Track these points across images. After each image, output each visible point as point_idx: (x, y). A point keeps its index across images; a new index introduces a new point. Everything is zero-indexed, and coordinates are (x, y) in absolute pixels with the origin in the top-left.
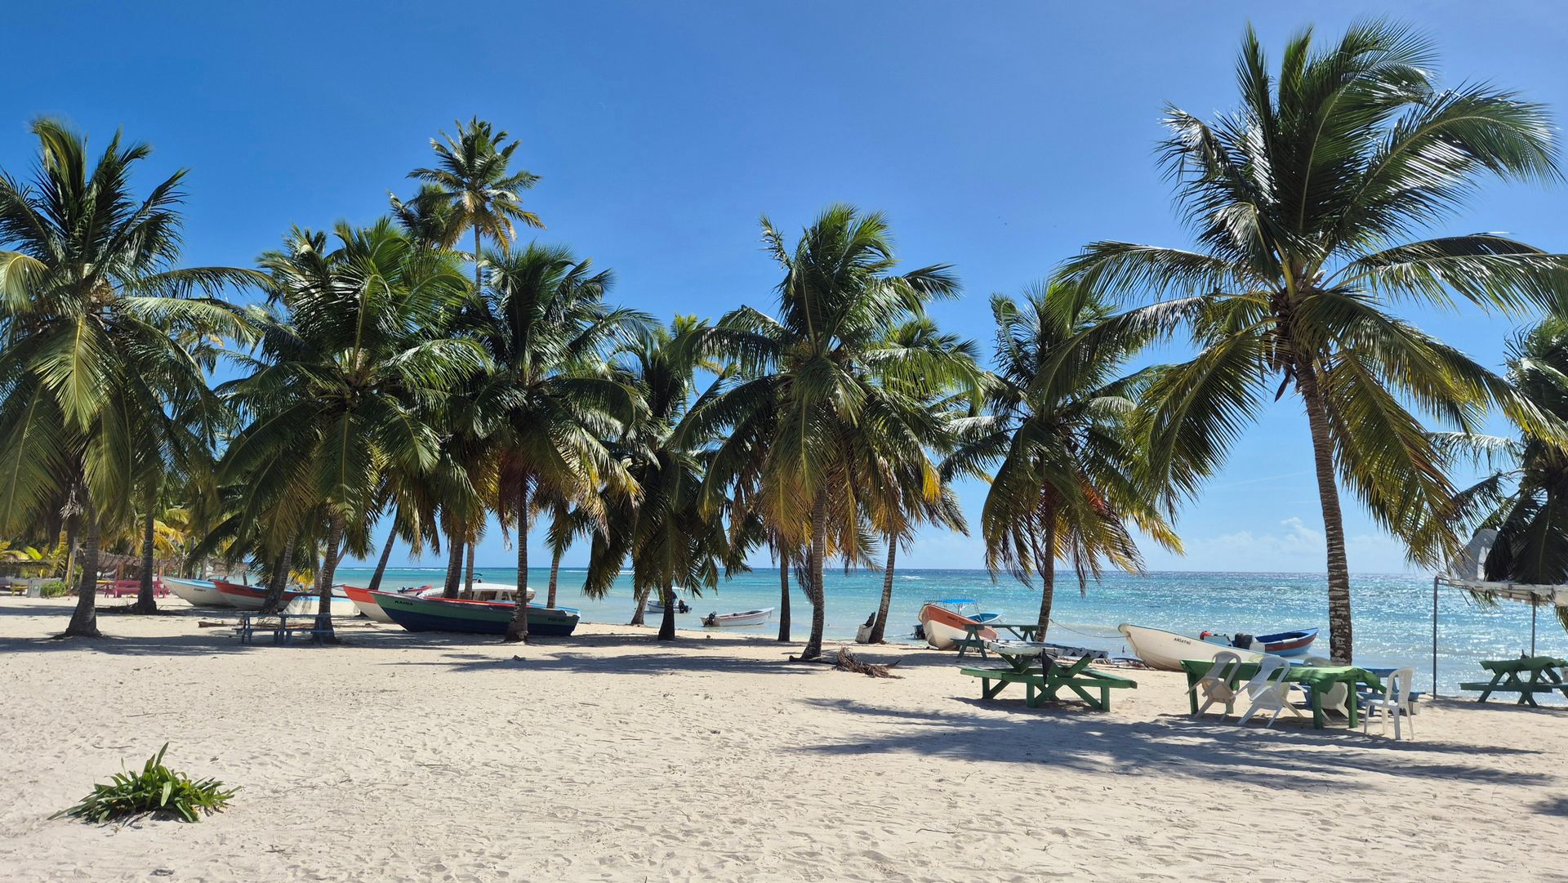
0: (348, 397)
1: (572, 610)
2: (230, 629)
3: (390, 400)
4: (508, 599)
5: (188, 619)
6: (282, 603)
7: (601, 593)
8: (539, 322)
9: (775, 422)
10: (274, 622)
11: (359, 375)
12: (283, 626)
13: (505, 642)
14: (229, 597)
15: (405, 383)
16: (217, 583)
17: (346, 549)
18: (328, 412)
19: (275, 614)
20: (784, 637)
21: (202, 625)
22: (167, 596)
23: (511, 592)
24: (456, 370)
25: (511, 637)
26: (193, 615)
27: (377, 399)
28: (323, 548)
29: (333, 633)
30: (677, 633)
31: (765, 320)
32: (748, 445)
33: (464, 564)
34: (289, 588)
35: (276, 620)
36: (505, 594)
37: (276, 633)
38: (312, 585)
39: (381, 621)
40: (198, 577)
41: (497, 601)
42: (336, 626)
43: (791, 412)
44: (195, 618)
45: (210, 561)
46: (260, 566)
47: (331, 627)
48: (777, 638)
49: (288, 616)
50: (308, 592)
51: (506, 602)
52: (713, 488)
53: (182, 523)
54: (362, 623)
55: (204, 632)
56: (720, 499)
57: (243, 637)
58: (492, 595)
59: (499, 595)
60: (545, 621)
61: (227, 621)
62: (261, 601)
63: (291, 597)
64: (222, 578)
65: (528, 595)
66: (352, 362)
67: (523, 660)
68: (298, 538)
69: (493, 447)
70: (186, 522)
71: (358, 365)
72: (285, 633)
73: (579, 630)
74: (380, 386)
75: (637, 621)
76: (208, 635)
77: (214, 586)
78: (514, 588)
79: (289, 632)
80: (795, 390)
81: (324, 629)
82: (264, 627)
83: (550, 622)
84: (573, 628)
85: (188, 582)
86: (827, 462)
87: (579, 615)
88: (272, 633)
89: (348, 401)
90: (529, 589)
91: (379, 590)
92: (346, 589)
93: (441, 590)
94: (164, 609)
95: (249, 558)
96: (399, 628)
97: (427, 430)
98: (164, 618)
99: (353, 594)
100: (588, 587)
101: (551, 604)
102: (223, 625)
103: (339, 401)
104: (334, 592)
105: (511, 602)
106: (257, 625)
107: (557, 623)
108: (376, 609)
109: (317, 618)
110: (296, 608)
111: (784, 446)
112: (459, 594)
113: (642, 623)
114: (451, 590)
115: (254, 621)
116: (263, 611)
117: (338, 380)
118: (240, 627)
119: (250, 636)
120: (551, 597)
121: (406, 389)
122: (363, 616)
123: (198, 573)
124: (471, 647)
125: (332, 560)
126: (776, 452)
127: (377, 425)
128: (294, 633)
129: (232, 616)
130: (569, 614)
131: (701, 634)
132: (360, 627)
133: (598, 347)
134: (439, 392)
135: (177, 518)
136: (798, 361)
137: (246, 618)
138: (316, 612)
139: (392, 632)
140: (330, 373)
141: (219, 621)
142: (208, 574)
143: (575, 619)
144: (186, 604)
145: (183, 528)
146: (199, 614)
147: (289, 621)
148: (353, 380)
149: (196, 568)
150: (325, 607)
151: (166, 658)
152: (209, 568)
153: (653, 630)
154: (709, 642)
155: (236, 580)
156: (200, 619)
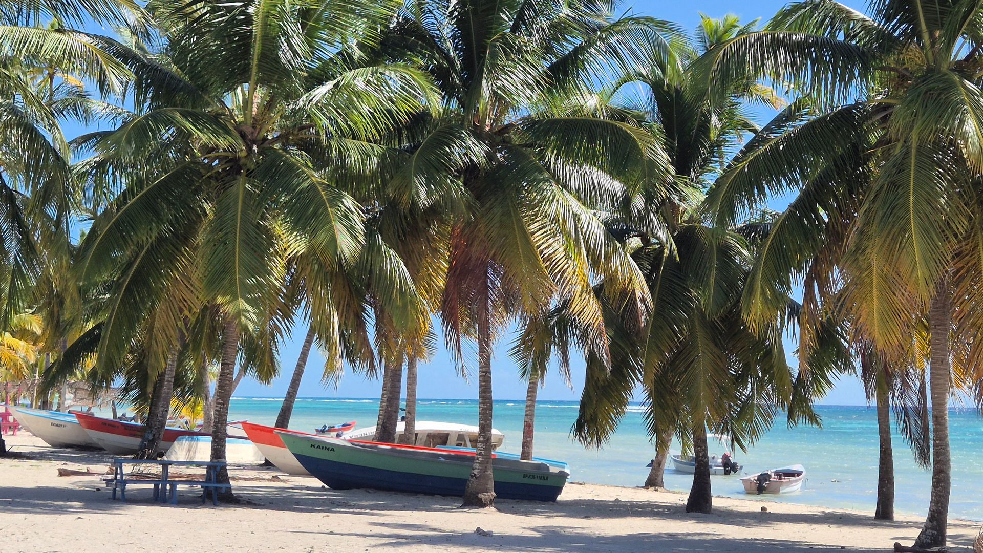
0: (244, 154)
1: (556, 464)
2: (97, 479)
3: (298, 157)
4: (465, 445)
5: (44, 464)
6: (162, 444)
7: (599, 440)
8: (503, 36)
9: (866, 176)
10: (153, 471)
11: (257, 123)
12: (164, 478)
13: (464, 506)
14: (96, 436)
15: (318, 133)
16: (80, 416)
17: (244, 369)
18: (217, 177)
19: (152, 459)
20: (884, 513)
21: (63, 473)
22: (18, 433)
23: (470, 435)
24: (389, 111)
25: (473, 502)
26: (50, 459)
27: (281, 156)
28: (214, 369)
29: (230, 489)
30: (716, 503)
31: (848, 17)
32: (823, 213)
33: (403, 394)
34: (172, 424)
35: (156, 469)
36: (461, 438)
37: (156, 486)
38: (200, 421)
39: (293, 473)
40: (55, 408)
41: (451, 448)
42: (234, 479)
43: (892, 159)
44: (54, 463)
45: (70, 386)
46: (134, 393)
47: (226, 479)
48: (873, 514)
49: (171, 463)
50: (196, 430)
51: (462, 449)
52: (768, 281)
53: (34, 333)
54: (268, 475)
55: (65, 483)
56: (779, 301)
57: (115, 490)
58: (442, 438)
59: (452, 440)
60: (520, 479)
61: (94, 468)
62: (135, 442)
63: (174, 436)
64: (85, 409)
65: (493, 440)
66: (247, 103)
67: (489, 534)
68: (182, 354)
69: (442, 222)
70: (39, 331)
71: (255, 108)
72: (168, 487)
73: (568, 494)
74: (284, 138)
75: (653, 482)
76: (70, 487)
77: (76, 420)
78: (474, 429)
79: (173, 485)
80: (897, 125)
81: (218, 482)
82: (140, 478)
83: (527, 481)
84: (559, 490)
85: (44, 413)
86: (952, 238)
87: (567, 471)
88: (151, 486)
89: (243, 161)
90: (495, 431)
91: (289, 429)
92: (246, 426)
93: (371, 430)
94: (14, 450)
95: (119, 381)
96: (316, 483)
97: (348, 201)
98: (15, 462)
99: (255, 433)
100: (579, 427)
101: (526, 454)
102: (88, 473)
103: (230, 161)
104: (230, 430)
105: (469, 450)
106: (132, 475)
107: (537, 482)
108: (284, 455)
109: (210, 467)
110: (179, 451)
111: (880, 213)
112: (396, 436)
113: (662, 486)
114: (386, 432)
115: (127, 469)
116: (139, 456)
117: (228, 132)
118: (110, 477)
119: (123, 490)
120: (527, 444)
121: (319, 142)
122: (267, 465)
123: (56, 401)
124: (416, 514)
125: (226, 385)
126: (867, 223)
127: (282, 192)
128: (180, 487)
129: (99, 461)
130: (553, 470)
131: (753, 505)
132: (264, 482)
133: (590, 71)
134: (365, 143)
135: (28, 327)
136: (903, 78)
137: (118, 464)
138: (208, 459)
139: (308, 488)
140: (217, 122)
141: (83, 467)
142: (67, 403)
143: (562, 476)
144: (41, 445)
145: (35, 339)
146: (59, 458)
147: (172, 469)
148: (248, 130)
149: (52, 394)
150: (218, 452)
151: (20, 517)
152: (69, 395)
153: (678, 496)
154: (764, 518)
155: (105, 413)
156: (60, 465)
